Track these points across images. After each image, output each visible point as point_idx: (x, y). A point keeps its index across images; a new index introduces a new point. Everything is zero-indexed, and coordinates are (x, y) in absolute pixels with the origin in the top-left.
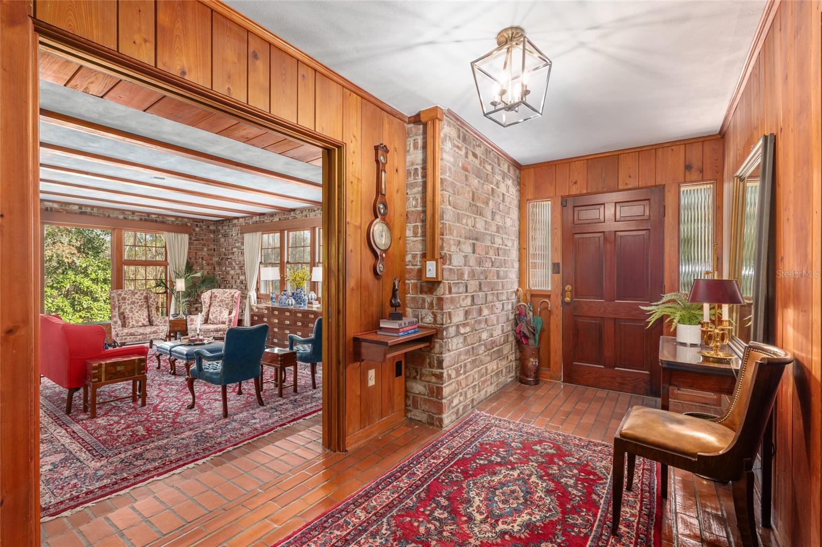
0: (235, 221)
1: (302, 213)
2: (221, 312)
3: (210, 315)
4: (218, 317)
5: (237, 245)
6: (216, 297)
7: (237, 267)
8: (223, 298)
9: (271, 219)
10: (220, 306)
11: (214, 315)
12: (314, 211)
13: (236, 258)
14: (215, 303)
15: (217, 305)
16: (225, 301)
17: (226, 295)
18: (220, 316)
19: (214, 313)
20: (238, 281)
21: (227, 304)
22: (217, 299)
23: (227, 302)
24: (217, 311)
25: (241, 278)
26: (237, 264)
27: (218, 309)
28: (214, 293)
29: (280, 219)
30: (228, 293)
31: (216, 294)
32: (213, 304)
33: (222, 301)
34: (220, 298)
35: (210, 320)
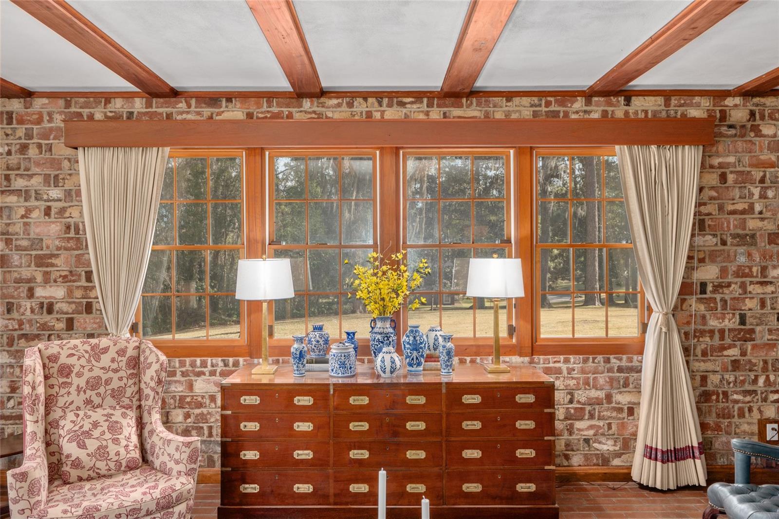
0: (16, 105)
1: (350, 105)
2: (114, 428)
3: (70, 448)
4: (112, 449)
5: (19, 183)
6: (65, 371)
7: (16, 258)
8: (97, 372)
9: (207, 111)
10: (88, 402)
11: (92, 445)
12: (402, 104)
13: (18, 228)
14: (70, 396)
15: (79, 400)
16: (108, 382)
17: (105, 360)
18: (116, 441)
19: (88, 434)
20: (27, 304)
21: (117, 394)
22: (76, 381)
23: (115, 384)
24: (95, 425)
25: (40, 292)
26: (18, 248)
27: (98, 415)
28: (53, 358)
29: (250, 116)
30: (112, 353)
31: (63, 360)
32: (61, 402)
33: (94, 384)
34: (87, 375)
35: (77, 464)
